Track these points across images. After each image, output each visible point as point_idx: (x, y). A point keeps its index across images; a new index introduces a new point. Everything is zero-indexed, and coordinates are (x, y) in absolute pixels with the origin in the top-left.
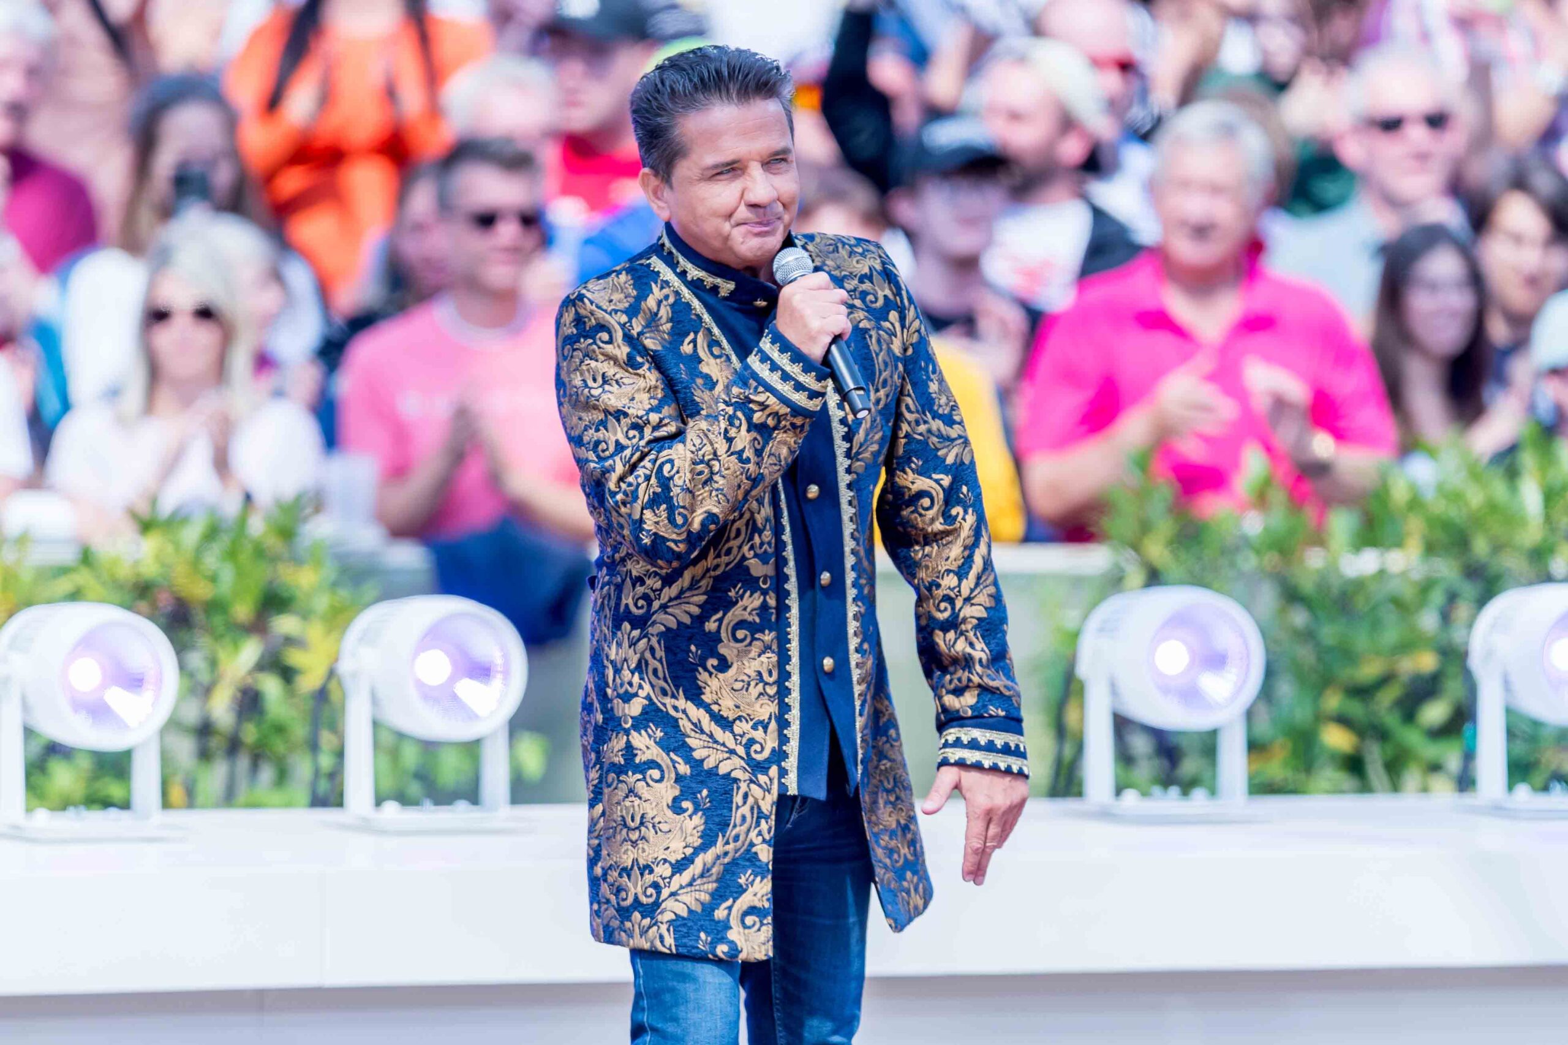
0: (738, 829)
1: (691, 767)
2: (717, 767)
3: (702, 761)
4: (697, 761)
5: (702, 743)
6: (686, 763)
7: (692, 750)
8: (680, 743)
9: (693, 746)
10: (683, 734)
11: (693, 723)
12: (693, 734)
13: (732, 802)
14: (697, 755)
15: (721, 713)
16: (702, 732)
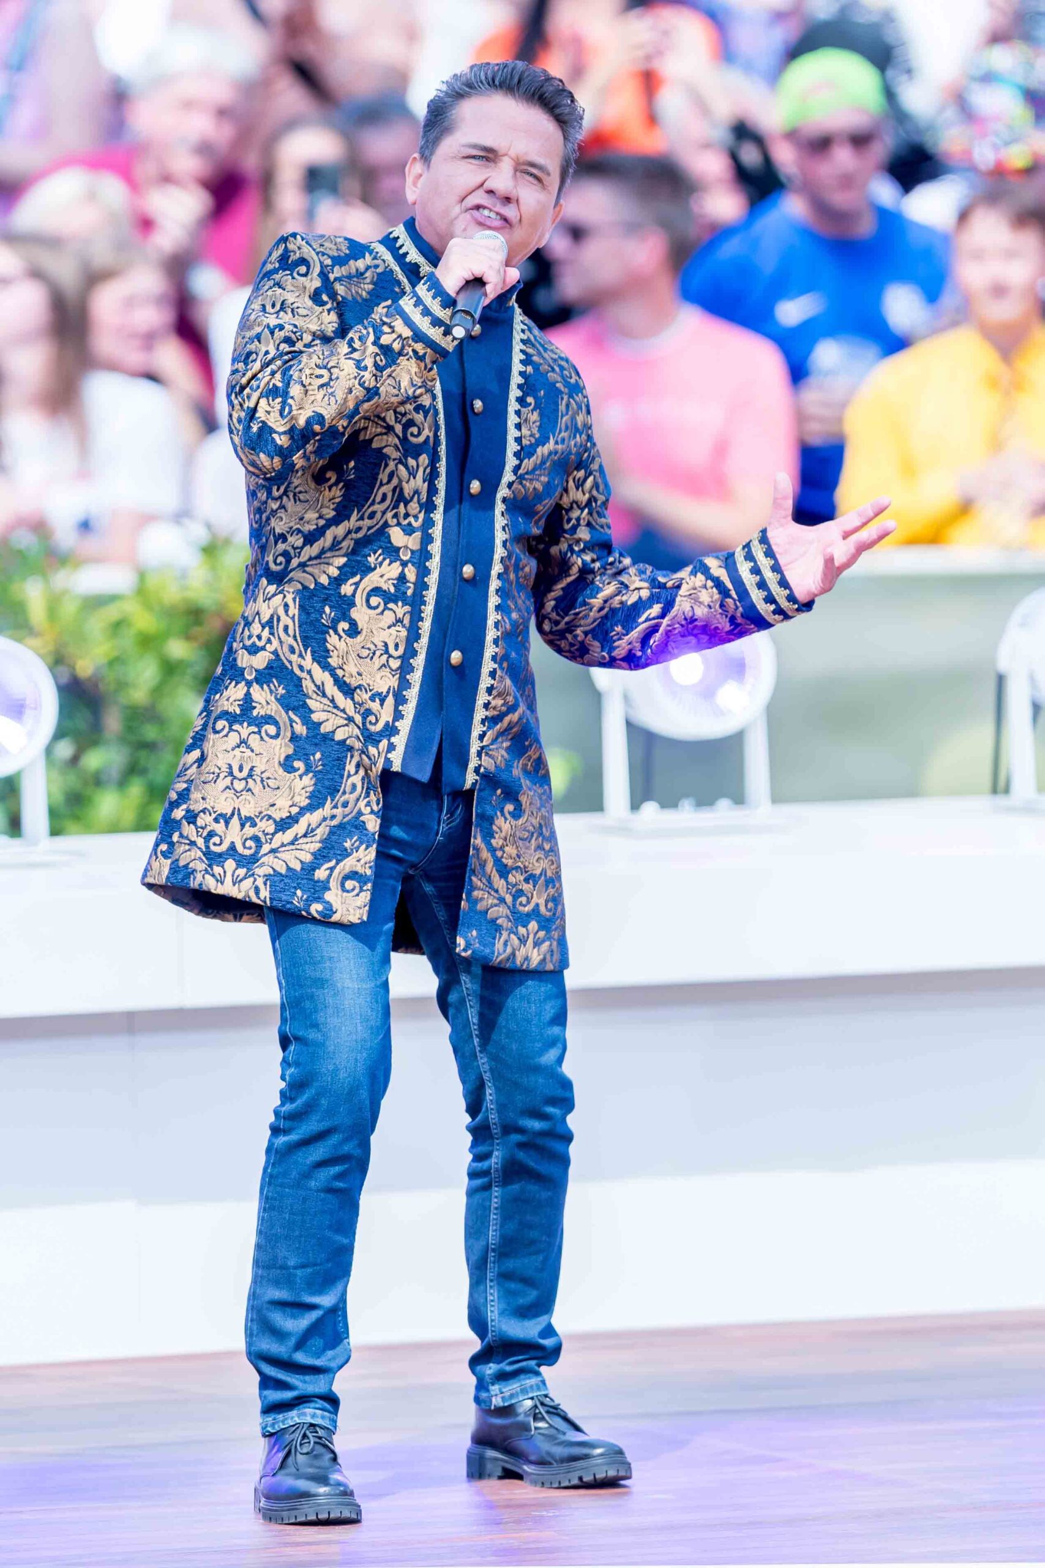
0: (346, 796)
1: (308, 728)
2: (334, 732)
3: (320, 724)
4: (315, 723)
5: (322, 705)
6: (303, 724)
7: (312, 711)
8: (301, 703)
9: (312, 708)
10: (305, 695)
11: (316, 685)
12: (314, 696)
13: (344, 769)
14: (315, 717)
15: (345, 678)
16: (324, 695)
